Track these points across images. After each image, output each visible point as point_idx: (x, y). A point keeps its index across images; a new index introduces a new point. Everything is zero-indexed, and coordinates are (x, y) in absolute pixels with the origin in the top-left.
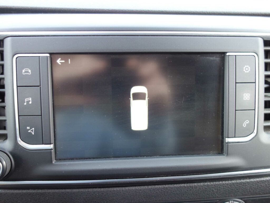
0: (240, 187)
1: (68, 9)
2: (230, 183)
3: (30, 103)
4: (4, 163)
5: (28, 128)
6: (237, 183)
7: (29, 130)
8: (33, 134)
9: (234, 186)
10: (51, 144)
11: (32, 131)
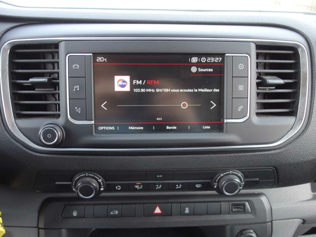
0: (237, 159)
1: (104, 20)
2: (229, 156)
3: (78, 89)
4: (59, 133)
5: (76, 108)
6: (235, 156)
7: (76, 109)
8: (80, 112)
9: (233, 158)
10: (92, 120)
11: (79, 110)
